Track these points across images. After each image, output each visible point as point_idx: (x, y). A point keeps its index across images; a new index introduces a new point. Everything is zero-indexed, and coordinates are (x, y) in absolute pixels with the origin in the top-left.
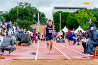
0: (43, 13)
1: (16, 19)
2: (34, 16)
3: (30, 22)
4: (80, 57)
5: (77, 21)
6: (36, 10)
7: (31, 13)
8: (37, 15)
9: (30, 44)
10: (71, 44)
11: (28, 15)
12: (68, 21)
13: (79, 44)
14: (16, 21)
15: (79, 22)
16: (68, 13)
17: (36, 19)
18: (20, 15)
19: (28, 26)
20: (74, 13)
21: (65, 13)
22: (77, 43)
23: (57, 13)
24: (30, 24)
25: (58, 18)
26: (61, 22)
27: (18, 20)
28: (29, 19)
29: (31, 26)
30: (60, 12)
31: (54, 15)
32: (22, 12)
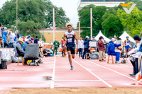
0: (61, 9)
1: (14, 19)
2: (46, 14)
3: (38, 24)
4: (128, 84)
5: (120, 21)
6: (49, 3)
7: (41, 8)
8: (51, 12)
9: (39, 62)
10: (110, 62)
11: (35, 13)
12: (105, 22)
13: (124, 62)
14: (13, 23)
15: (124, 24)
16: (104, 8)
17: (50, 20)
18: (21, 13)
19: (36, 31)
20: (116, 9)
21: (99, 8)
22: (121, 59)
23: (85, 8)
24: (39, 29)
25: (87, 16)
26: (93, 24)
27: (18, 21)
28: (37, 19)
29: (41, 32)
30: (91, 6)
31: (80, 11)
32: (25, 7)
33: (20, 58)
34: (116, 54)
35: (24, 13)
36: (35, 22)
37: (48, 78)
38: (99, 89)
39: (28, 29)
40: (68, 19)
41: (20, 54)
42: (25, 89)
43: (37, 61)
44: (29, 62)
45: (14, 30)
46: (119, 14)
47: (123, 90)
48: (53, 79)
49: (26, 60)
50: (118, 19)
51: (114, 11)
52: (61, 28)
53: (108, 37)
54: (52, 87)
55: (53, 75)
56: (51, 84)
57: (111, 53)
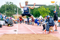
0: (20, 8)
1: (5, 11)
2: (15, 10)
4: (42, 33)
5: (39, 12)
6: (16, 6)
8: (17, 9)
9: (13, 25)
10: (36, 25)
11: (11, 9)
13: (40, 26)
14: (4, 13)
15: (40, 13)
18: (7, 9)
19: (12, 15)
20: (38, 8)
24: (13, 14)
27: (6, 12)
28: (12, 11)
32: (8, 7)
33: (6, 24)
34: (38, 23)
35: (8, 9)
37: (15, 31)
38: (32, 35)
39: (9, 14)
40: (22, 11)
41: (6, 22)
44: (9, 25)
45: (4, 15)
46: (39, 10)
47: (40, 35)
48: (17, 31)
49: (8, 25)
51: (37, 9)
53: (35, 17)
54: (17, 34)
55: (17, 30)
56: (17, 33)
57: (36, 22)
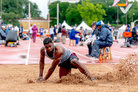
0: (35, 4)
2: (24, 7)
4: (84, 62)
5: (79, 14)
7: (20, 3)
8: (28, 6)
9: (18, 44)
10: (72, 45)
11: (15, 7)
12: (68, 15)
13: (82, 45)
15: (82, 15)
16: (68, 4)
17: (26, 12)
18: (4, 6)
19: (16, 20)
20: (77, 4)
22: (80, 43)
23: (53, 3)
24: (19, 19)
25: (55, 10)
26: (59, 15)
27: (2, 13)
28: (17, 11)
29: (19, 21)
30: (58, 2)
31: (49, 6)
32: (8, 2)
33: (4, 41)
34: (76, 39)
35: (7, 7)
36: (16, 13)
37: (24, 57)
39: (10, 19)
40: (40, 12)
42: (6, 65)
43: (15, 43)
46: (79, 8)
48: (28, 57)
50: (78, 12)
51: (75, 6)
52: (35, 19)
53: (70, 25)
54: (27, 64)
55: (28, 55)
